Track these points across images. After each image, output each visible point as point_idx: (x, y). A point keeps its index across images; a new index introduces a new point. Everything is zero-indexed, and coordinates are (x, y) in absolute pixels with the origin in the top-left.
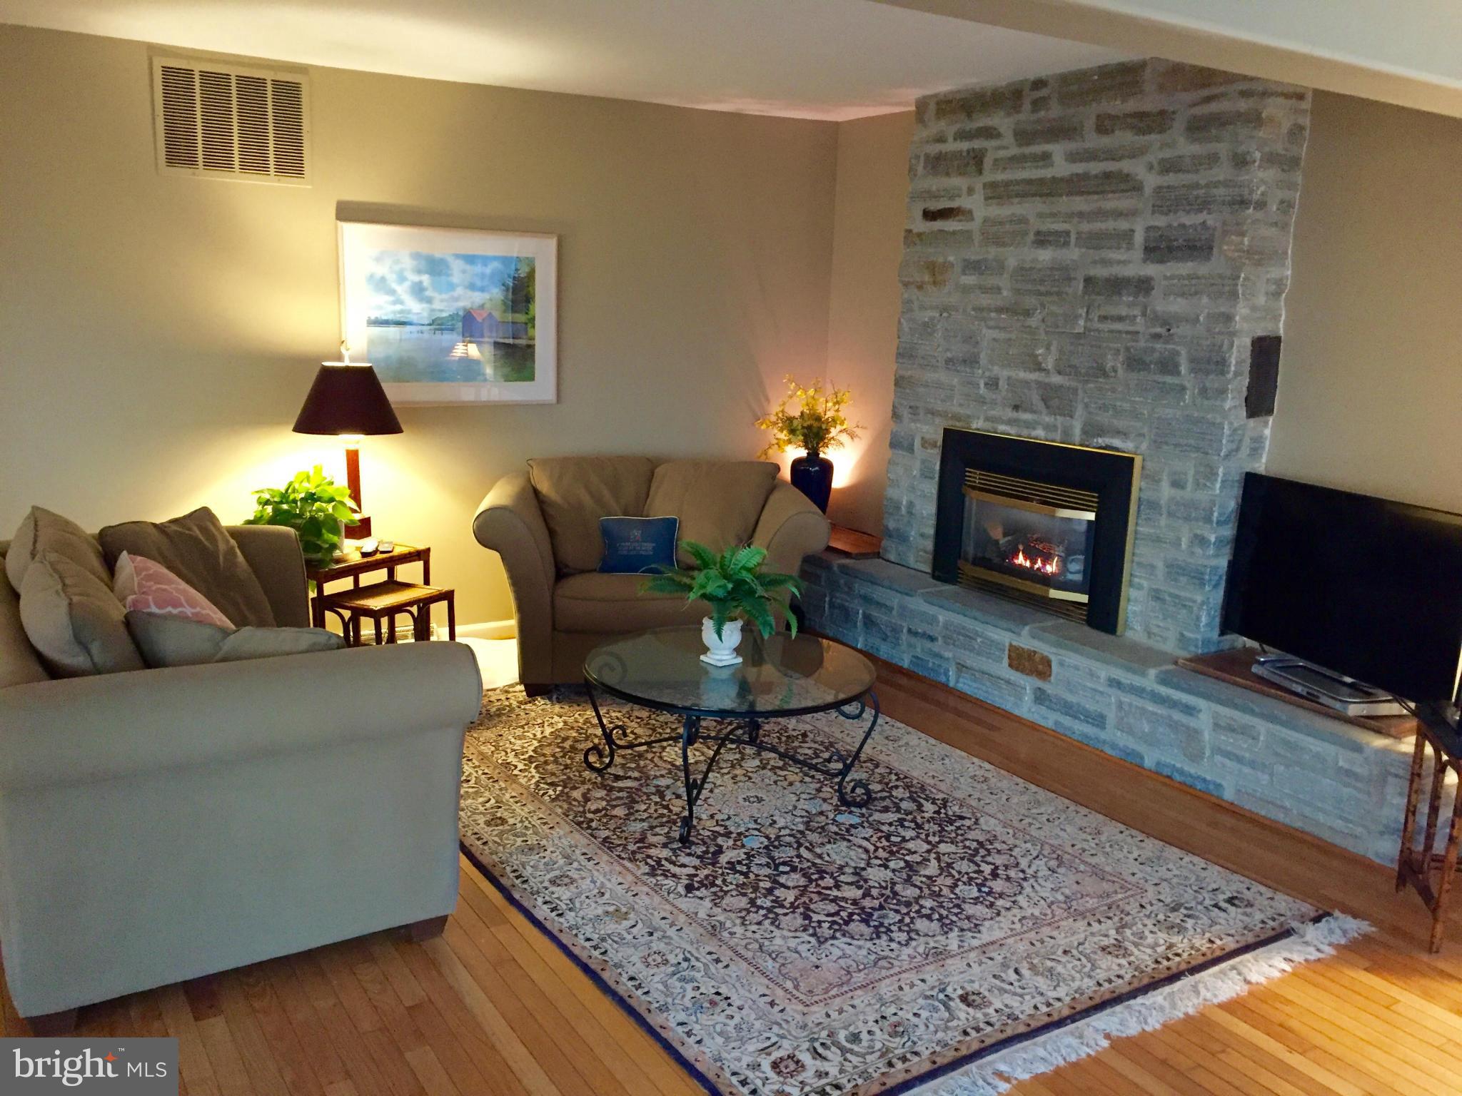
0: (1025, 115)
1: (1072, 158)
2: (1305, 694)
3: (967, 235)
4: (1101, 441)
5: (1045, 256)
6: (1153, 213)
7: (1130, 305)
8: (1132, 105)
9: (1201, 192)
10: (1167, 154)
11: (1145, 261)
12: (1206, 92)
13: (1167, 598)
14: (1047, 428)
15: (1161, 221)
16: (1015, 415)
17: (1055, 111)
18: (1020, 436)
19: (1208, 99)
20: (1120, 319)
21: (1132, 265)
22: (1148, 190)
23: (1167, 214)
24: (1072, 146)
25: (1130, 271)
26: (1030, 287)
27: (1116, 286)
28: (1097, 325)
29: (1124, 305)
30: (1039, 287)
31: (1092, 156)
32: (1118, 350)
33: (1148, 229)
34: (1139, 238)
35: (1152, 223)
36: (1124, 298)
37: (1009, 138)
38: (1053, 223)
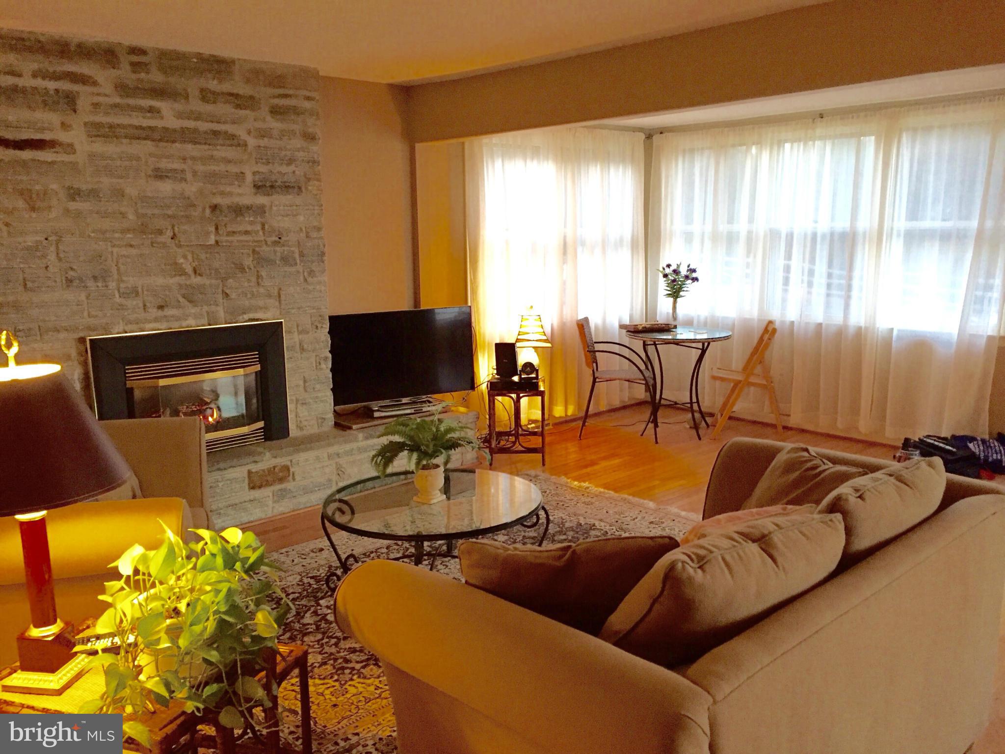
0: (125, 72)
1: (180, 116)
2: (413, 412)
3: (74, 166)
4: (246, 317)
5: (166, 187)
6: (257, 163)
7: (252, 223)
8: (226, 87)
9: (288, 153)
10: (259, 125)
11: (256, 194)
12: (282, 91)
13: (311, 401)
14: (196, 317)
15: (263, 169)
16: (160, 313)
17: (156, 77)
18: (171, 329)
19: (286, 96)
20: (247, 233)
21: (246, 196)
22: (250, 147)
23: (267, 165)
24: (179, 106)
25: (246, 200)
26: (156, 211)
27: (239, 211)
28: (224, 238)
29: (245, 223)
30: (166, 212)
31: (198, 117)
32: (248, 254)
33: (254, 173)
34: (249, 178)
35: (256, 170)
36: (247, 219)
37: (108, 88)
38: (169, 162)
